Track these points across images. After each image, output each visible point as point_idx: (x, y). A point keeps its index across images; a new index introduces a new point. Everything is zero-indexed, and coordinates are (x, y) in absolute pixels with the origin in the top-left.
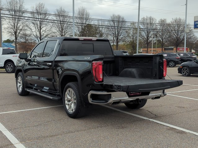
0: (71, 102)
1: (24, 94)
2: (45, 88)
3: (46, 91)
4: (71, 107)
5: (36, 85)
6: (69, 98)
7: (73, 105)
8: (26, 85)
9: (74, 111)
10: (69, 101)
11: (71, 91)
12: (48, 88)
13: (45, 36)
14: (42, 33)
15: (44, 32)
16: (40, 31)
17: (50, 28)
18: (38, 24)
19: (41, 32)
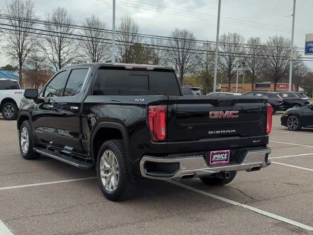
0: (111, 173)
1: (32, 156)
2: (66, 147)
3: (68, 153)
4: (110, 181)
5: (51, 142)
6: (108, 166)
7: (113, 179)
8: (36, 142)
9: (115, 189)
10: (107, 172)
11: (110, 154)
12: (71, 149)
13: (66, 61)
14: (63, 56)
15: (65, 55)
16: (60, 52)
17: (76, 48)
18: (57, 42)
19: (61, 54)
